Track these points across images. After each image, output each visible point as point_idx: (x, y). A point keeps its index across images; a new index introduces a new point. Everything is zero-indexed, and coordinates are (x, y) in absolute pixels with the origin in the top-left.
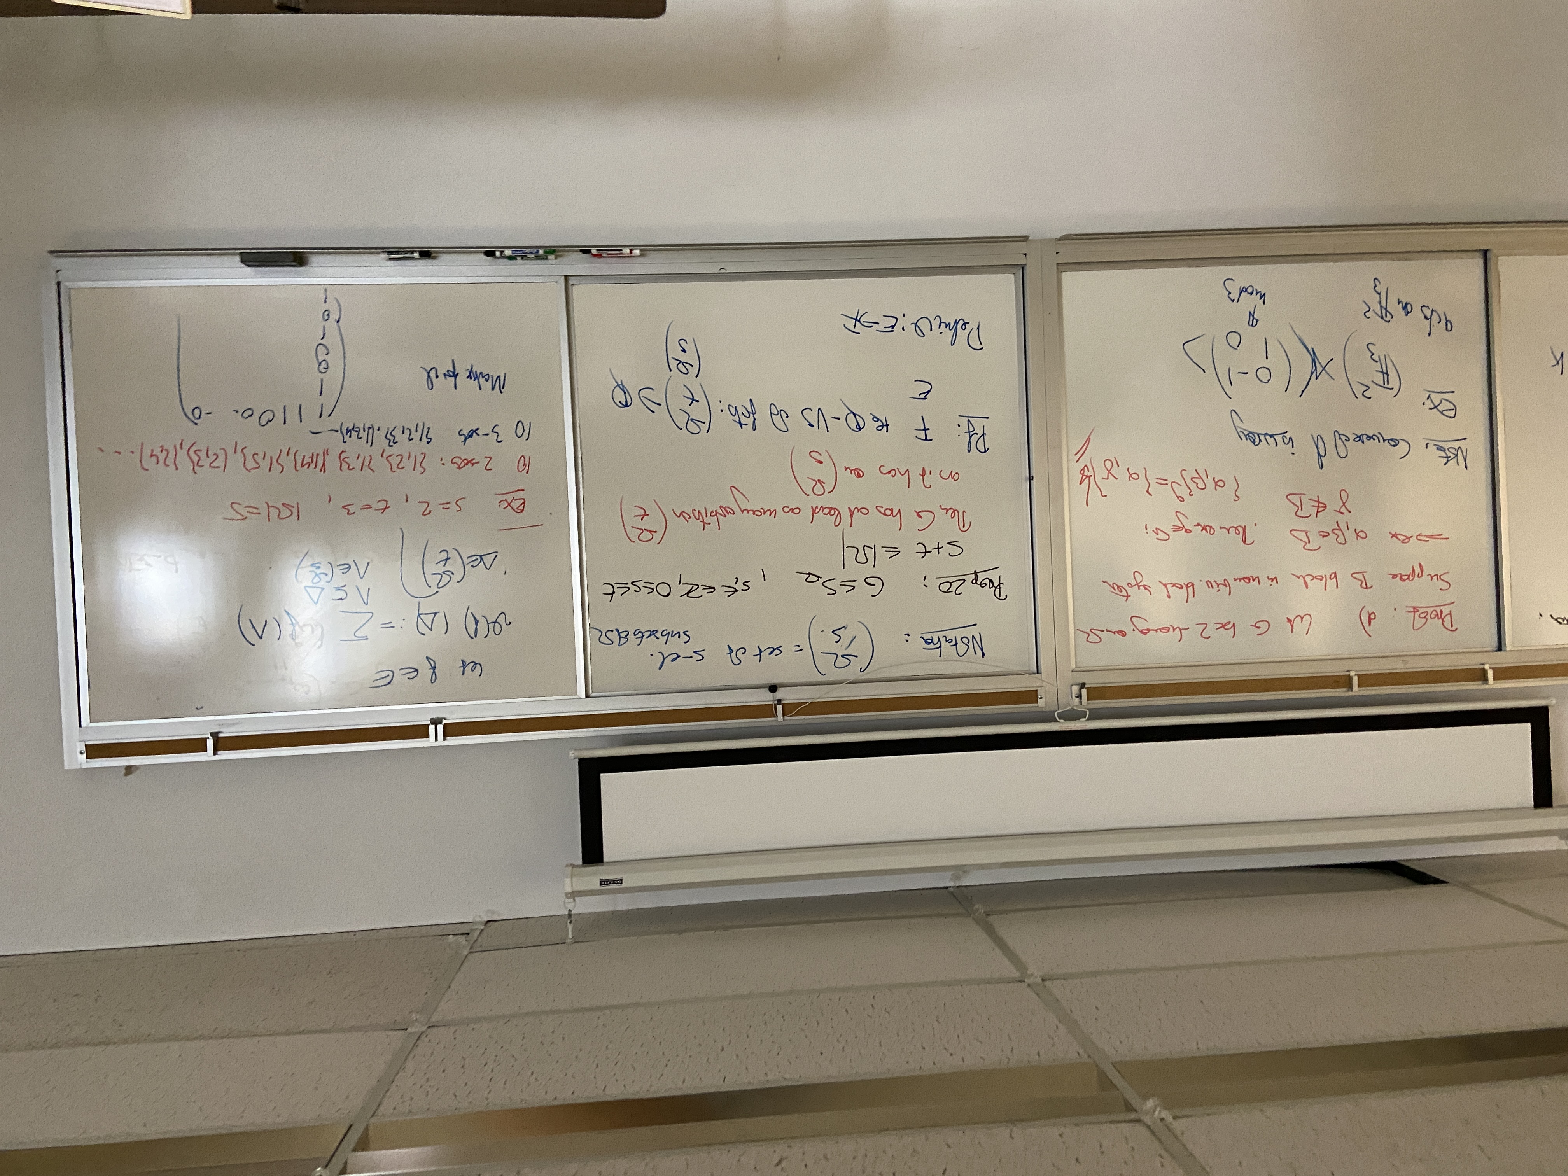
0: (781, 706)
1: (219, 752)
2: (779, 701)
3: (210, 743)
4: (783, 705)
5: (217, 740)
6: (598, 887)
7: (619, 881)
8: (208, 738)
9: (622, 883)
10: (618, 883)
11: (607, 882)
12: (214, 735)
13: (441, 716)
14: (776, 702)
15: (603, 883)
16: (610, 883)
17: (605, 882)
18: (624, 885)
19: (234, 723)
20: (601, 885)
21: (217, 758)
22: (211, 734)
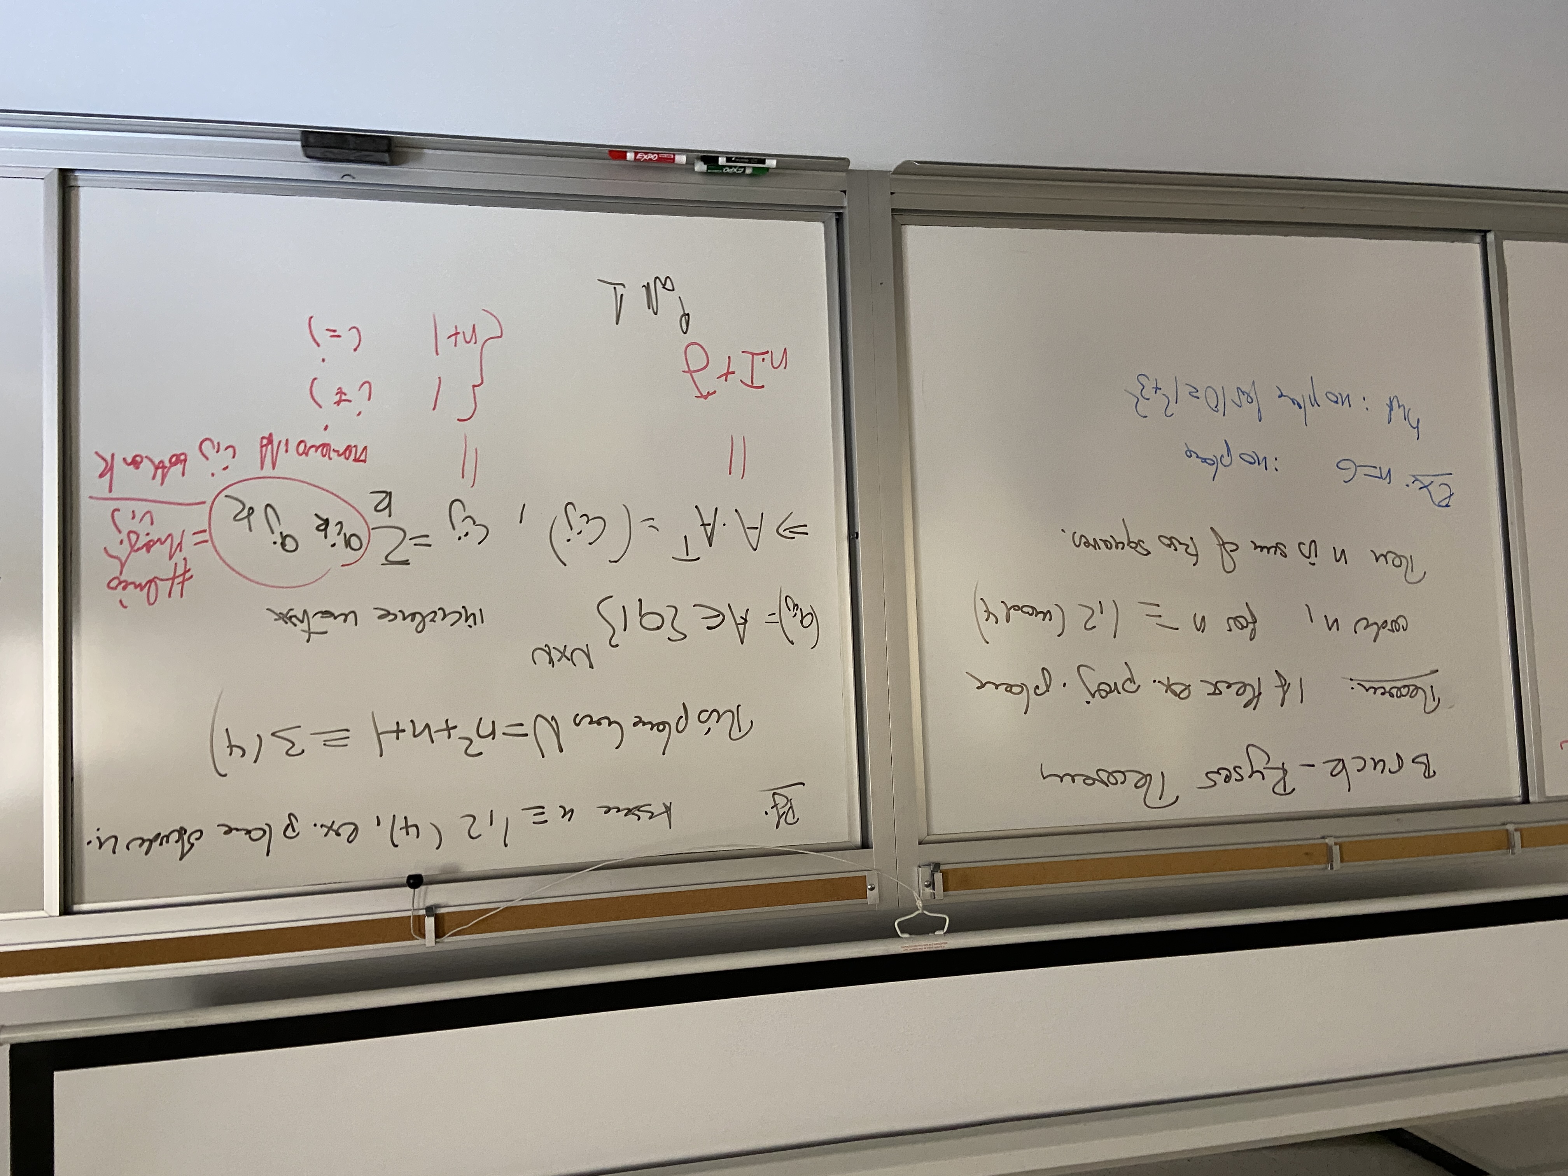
0: (432, 919)
2: (429, 910)
4: (437, 917)
14: (423, 912)
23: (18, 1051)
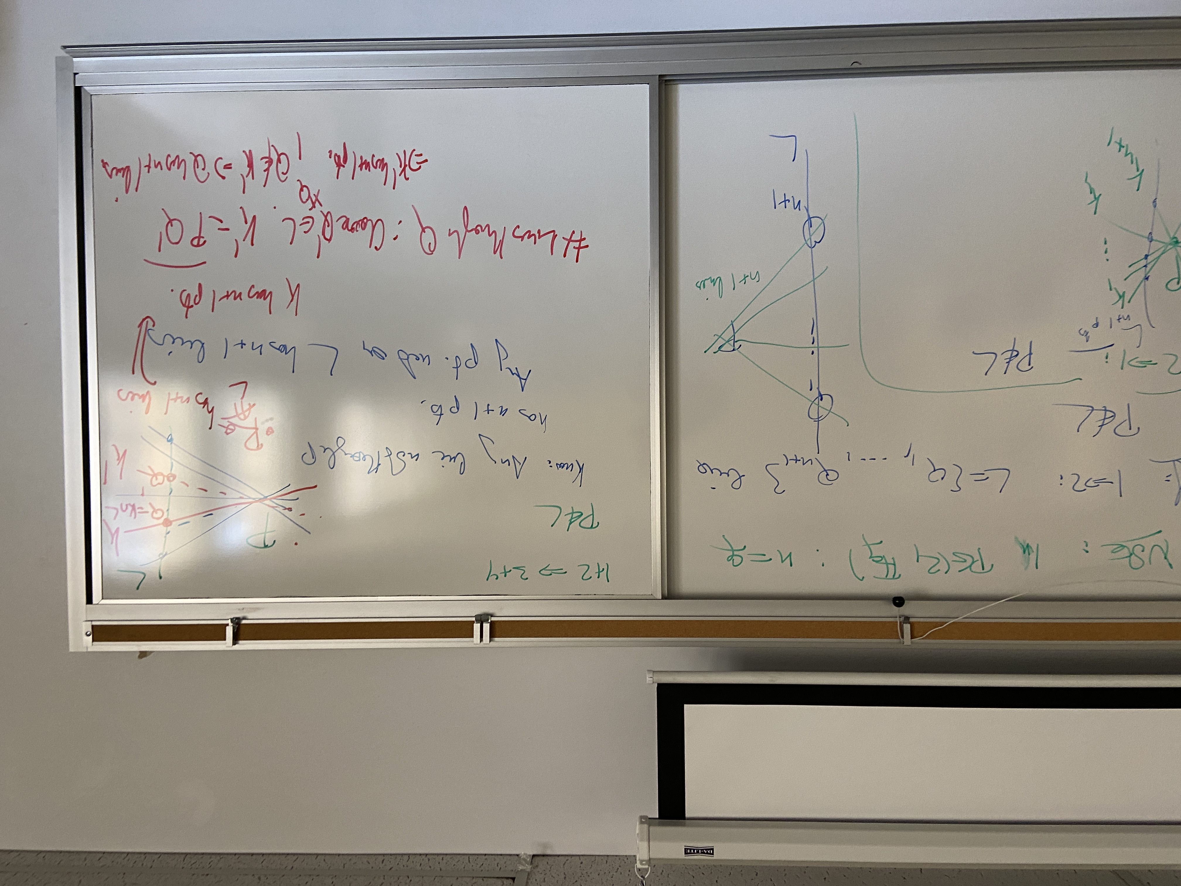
0: (909, 625)
1: (240, 642)
2: (907, 619)
3: (229, 632)
4: (912, 625)
5: (238, 629)
6: (682, 855)
7: (709, 851)
8: (228, 625)
9: (713, 854)
10: (707, 853)
11: (694, 850)
12: (237, 622)
13: (491, 611)
14: (902, 619)
15: (688, 851)
16: (698, 852)
17: (691, 850)
18: (716, 856)
19: (256, 608)
20: (686, 853)
21: (237, 647)
22: (232, 619)
23: (664, 690)
